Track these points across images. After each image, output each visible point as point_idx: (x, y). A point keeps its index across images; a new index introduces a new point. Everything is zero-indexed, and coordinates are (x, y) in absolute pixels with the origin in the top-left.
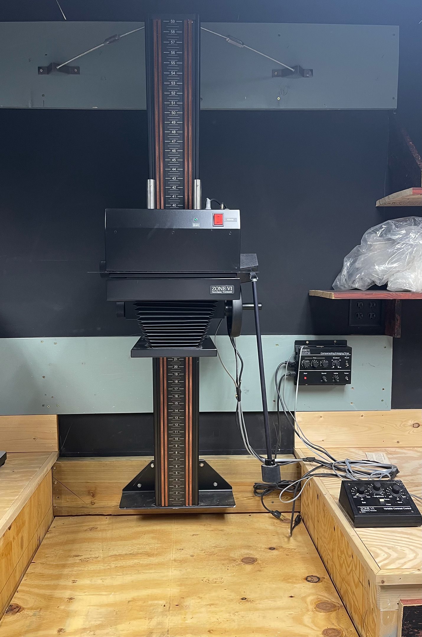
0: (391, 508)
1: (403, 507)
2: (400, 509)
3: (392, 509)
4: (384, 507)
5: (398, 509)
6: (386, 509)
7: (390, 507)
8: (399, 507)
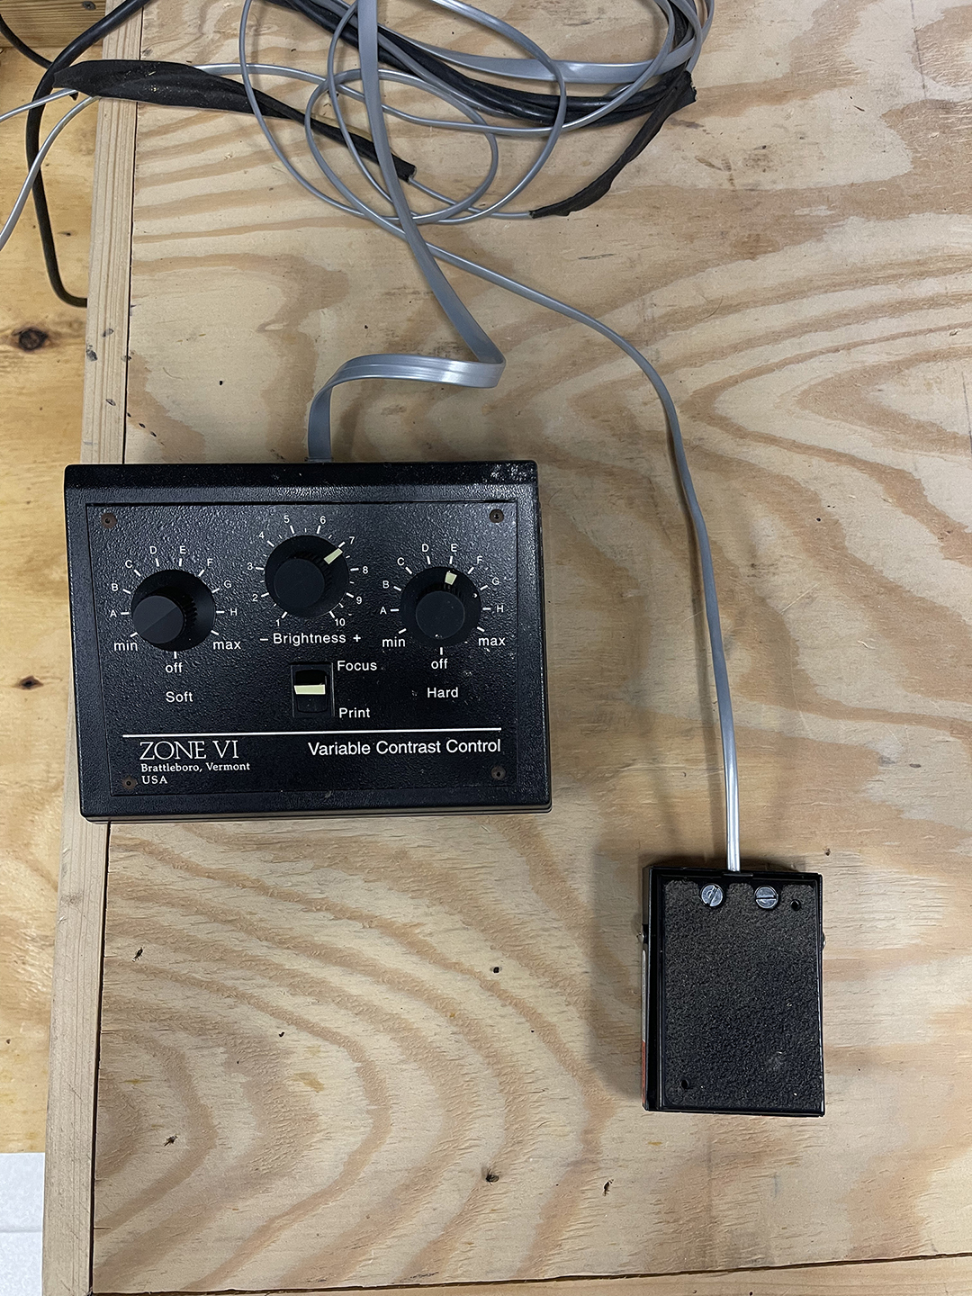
0: (364, 739)
1: (443, 738)
2: (424, 748)
3: (365, 749)
4: (314, 739)
5: (410, 747)
6: (325, 751)
7: (354, 739)
8: (417, 738)
